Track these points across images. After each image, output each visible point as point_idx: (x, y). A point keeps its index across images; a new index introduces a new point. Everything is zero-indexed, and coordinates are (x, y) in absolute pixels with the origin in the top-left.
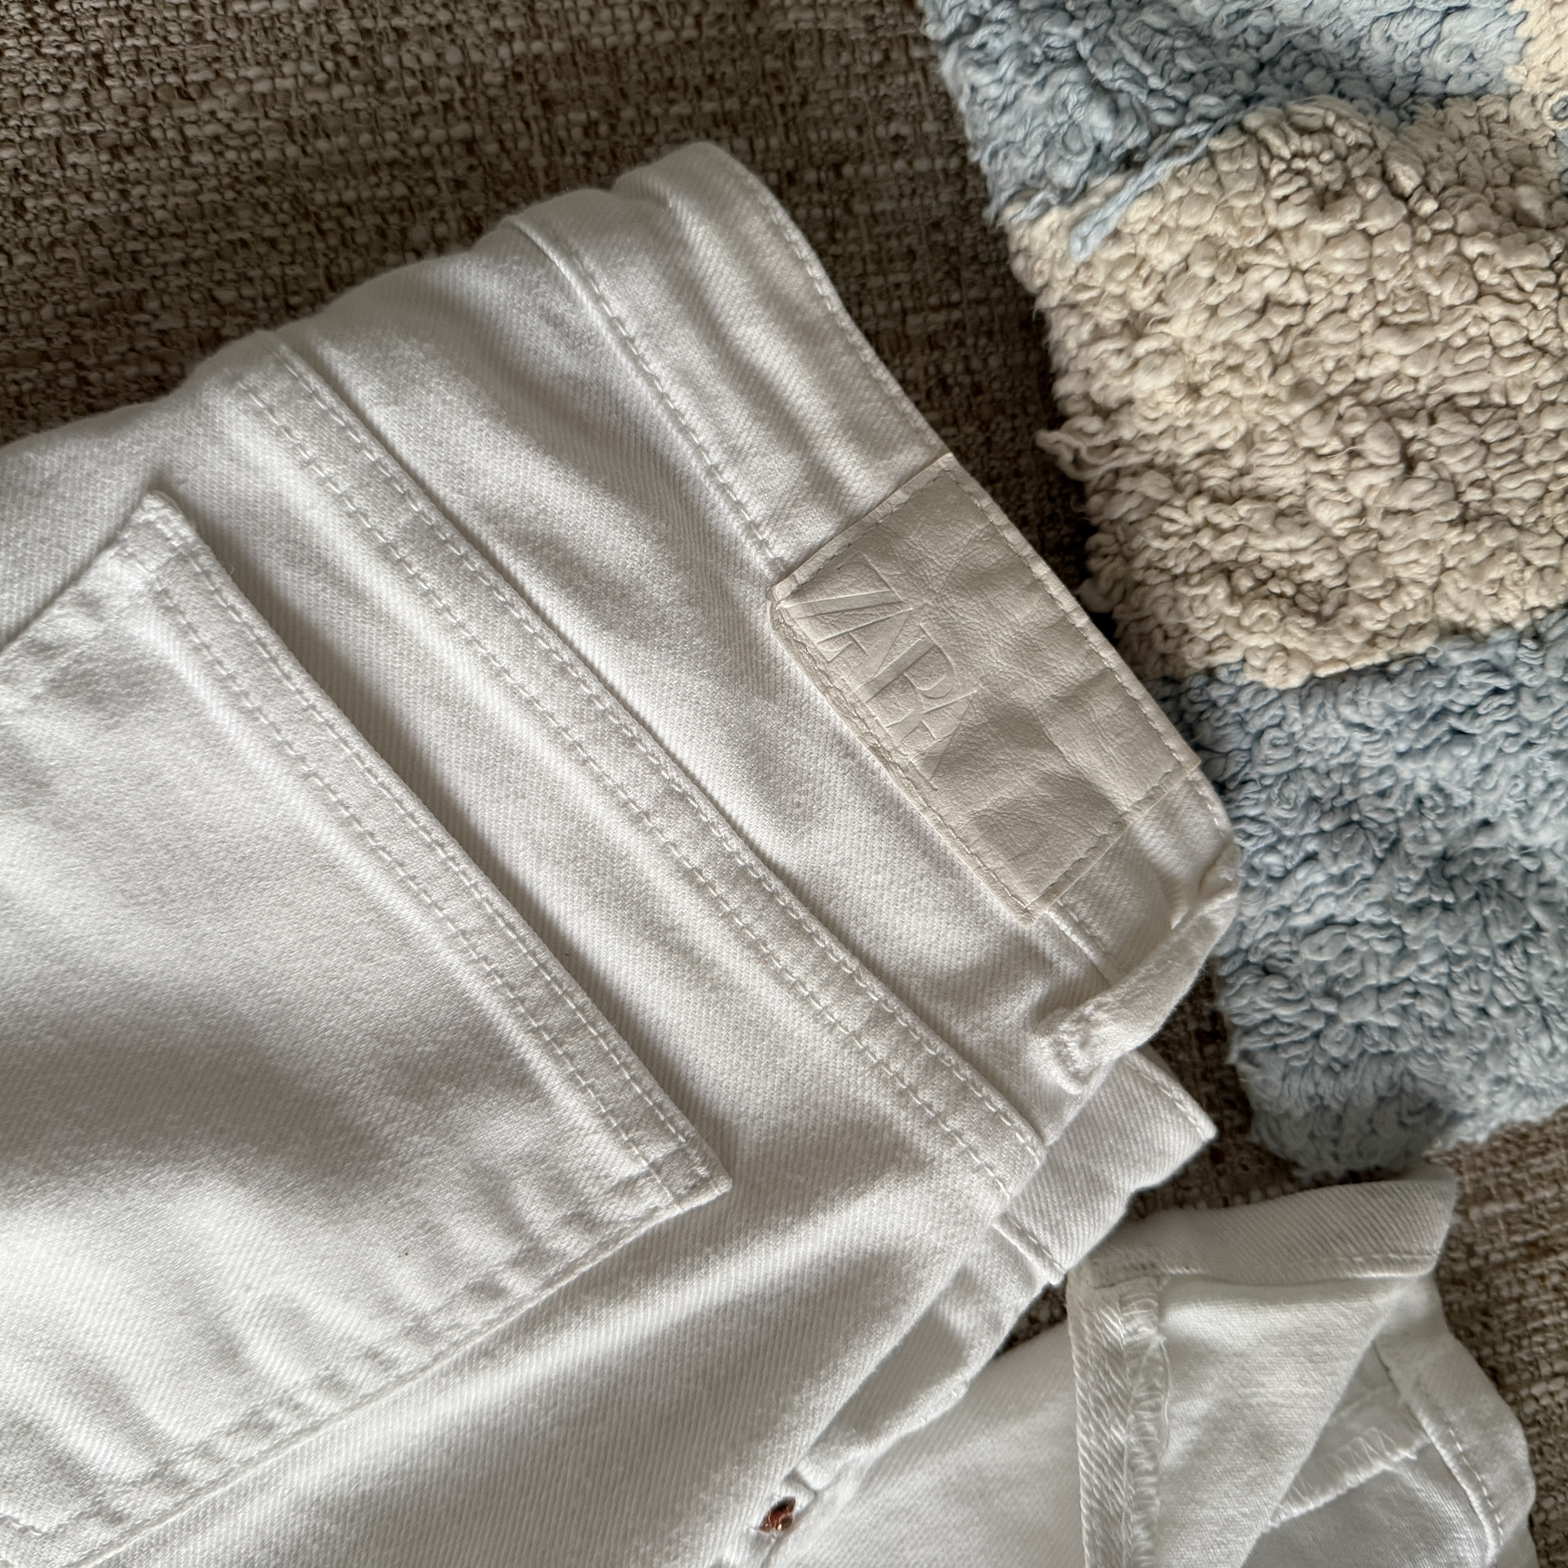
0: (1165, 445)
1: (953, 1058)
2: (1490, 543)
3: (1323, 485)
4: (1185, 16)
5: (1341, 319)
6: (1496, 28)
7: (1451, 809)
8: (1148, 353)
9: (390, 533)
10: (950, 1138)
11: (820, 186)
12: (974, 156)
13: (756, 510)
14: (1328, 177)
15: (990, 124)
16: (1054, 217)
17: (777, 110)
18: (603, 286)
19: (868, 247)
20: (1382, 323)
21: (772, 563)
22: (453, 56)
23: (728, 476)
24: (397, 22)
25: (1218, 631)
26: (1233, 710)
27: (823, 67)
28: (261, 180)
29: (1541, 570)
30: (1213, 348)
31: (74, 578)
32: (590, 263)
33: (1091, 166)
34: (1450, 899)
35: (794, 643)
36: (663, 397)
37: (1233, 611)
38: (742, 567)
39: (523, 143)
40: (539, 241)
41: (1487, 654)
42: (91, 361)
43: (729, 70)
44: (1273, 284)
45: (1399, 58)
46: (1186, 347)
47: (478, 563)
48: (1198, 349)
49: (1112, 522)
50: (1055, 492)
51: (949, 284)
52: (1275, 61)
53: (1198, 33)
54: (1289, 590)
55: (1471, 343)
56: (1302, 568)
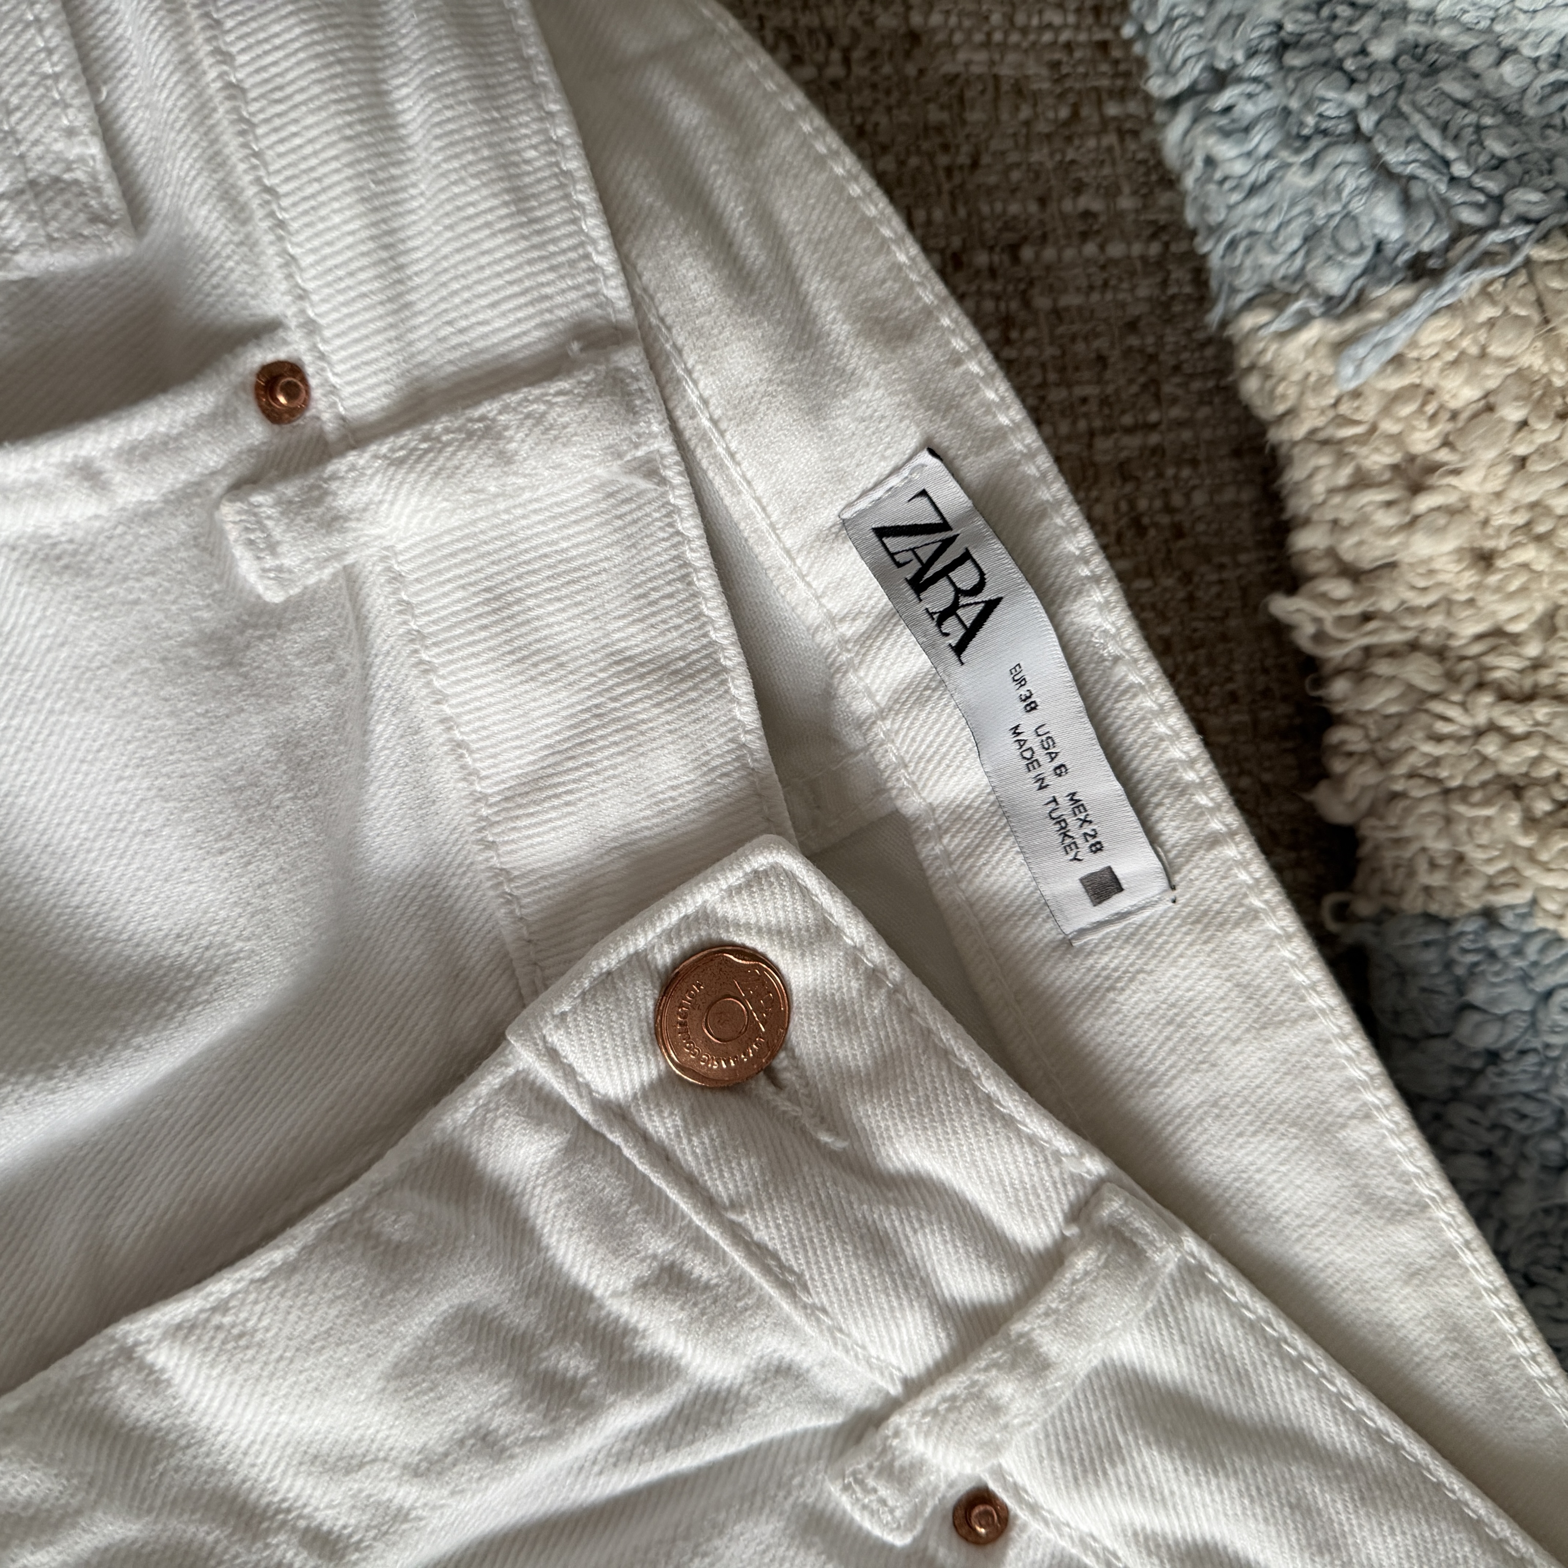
0: (1436, 620)
4: (1490, 86)
8: (1432, 510)
11: (993, 273)
12: (1198, 244)
15: (1231, 208)
16: (1313, 332)
17: (941, 174)
19: (1050, 351)
25: (1503, 864)
26: (1518, 963)
27: (998, 121)
30: (1514, 511)
33: (1369, 270)
37: (1526, 841)
43: (884, 121)
46: (1476, 504)
48: (1495, 509)
49: (1360, 713)
50: (1269, 662)
51: (1146, 399)
53: (1508, 108)
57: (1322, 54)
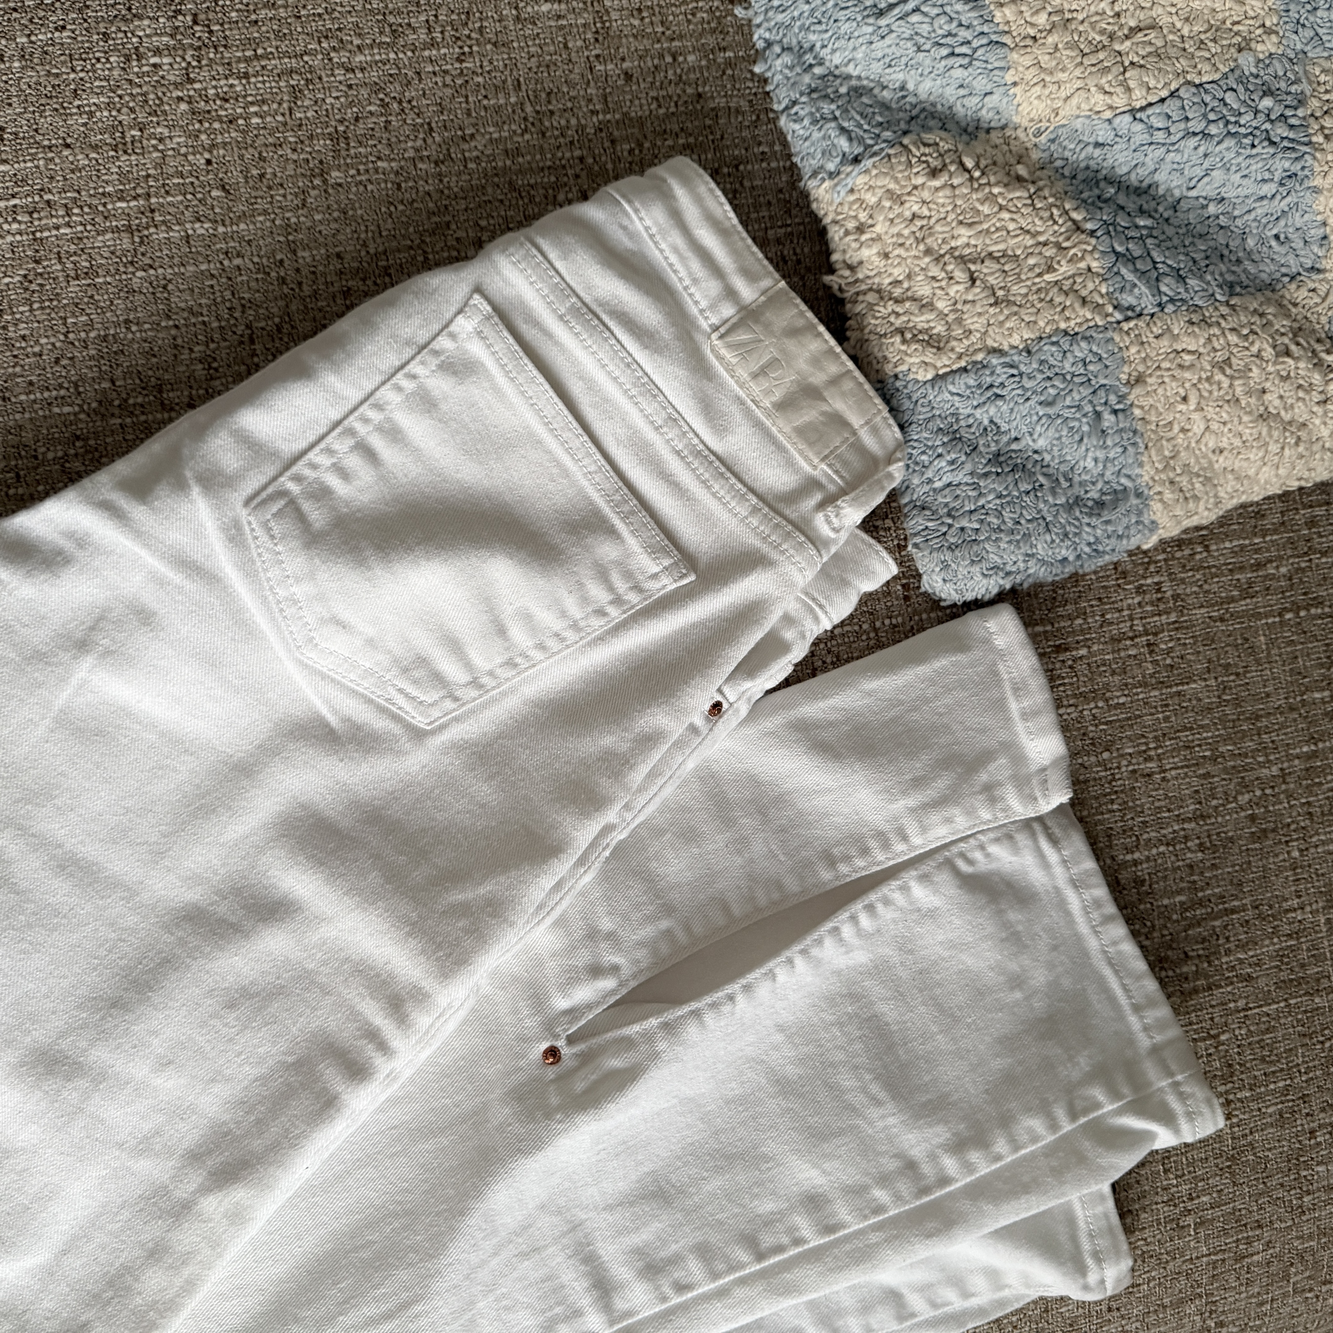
0: (876, 280)
1: (785, 523)
2: (1006, 312)
3: (939, 292)
4: (879, 99)
5: (943, 222)
6: (1005, 100)
7: (1000, 432)
8: (867, 240)
9: (563, 311)
10: (783, 552)
11: (729, 175)
12: (795, 160)
13: (704, 304)
14: (936, 164)
15: (801, 146)
16: (827, 184)
17: (710, 142)
18: (643, 214)
19: (750, 201)
21: (710, 326)
22: (573, 121)
23: (692, 290)
24: (550, 107)
25: (898, 358)
26: (906, 391)
27: (730, 123)
28: (496, 175)
29: (1029, 323)
30: (893, 236)
31: (447, 326)
32: (637, 205)
33: (841, 162)
34: (1000, 471)
35: (720, 358)
36: (666, 258)
37: (904, 348)
38: (698, 328)
39: (603, 158)
40: (618, 197)
41: (1007, 360)
42: (430, 250)
43: (690, 125)
44: (915, 208)
46: (882, 236)
47: (596, 322)
48: (887, 237)
49: (856, 314)
51: (786, 216)
52: (917, 117)
53: (885, 106)
54: (926, 338)
55: (997, 229)
56: (932, 328)
57: (823, 93)
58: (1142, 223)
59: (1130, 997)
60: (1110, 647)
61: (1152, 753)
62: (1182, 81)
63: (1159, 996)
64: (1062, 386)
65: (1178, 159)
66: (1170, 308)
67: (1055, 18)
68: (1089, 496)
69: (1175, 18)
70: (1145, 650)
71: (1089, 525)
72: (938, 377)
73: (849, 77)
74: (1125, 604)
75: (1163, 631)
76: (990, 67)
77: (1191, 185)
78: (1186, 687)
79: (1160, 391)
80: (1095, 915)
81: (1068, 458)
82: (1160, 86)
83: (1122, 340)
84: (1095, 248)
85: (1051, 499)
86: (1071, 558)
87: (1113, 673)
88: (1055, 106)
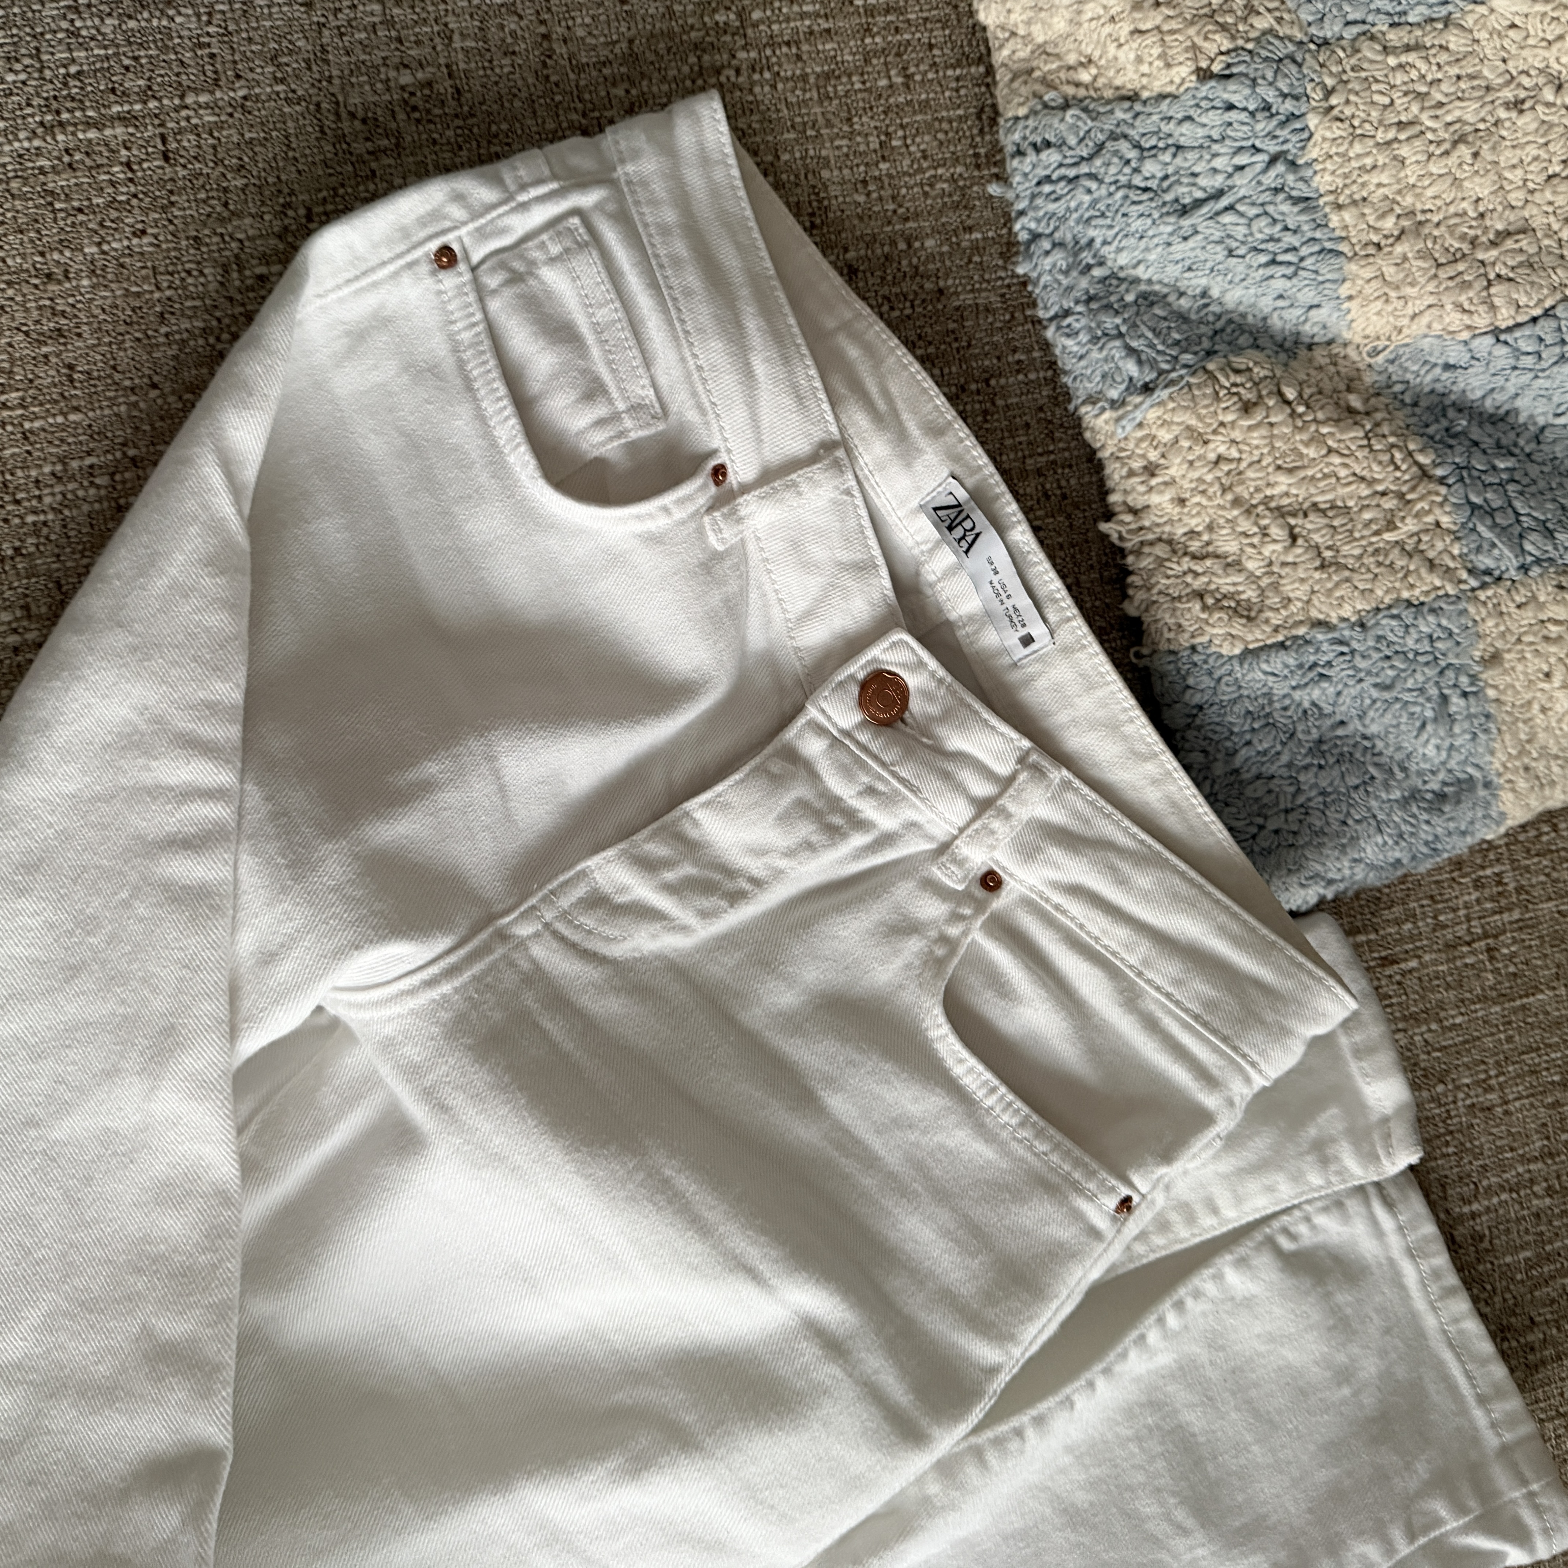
0: (1167, 529)
2: (1335, 578)
3: (1249, 550)
4: (1175, 309)
5: (1257, 466)
6: (1335, 315)
7: (1322, 715)
8: (1158, 484)
11: (979, 391)
12: (1063, 377)
14: (1249, 396)
15: (1073, 364)
16: (1107, 415)
17: (955, 351)
20: (1279, 468)
25: (1196, 626)
26: (1206, 667)
27: (979, 325)
29: (1363, 591)
30: (1191, 481)
33: (1127, 389)
34: (1323, 762)
37: (1204, 616)
41: (1336, 635)
44: (1222, 449)
45: (1287, 327)
46: (1176, 480)
48: (1184, 482)
49: (1139, 569)
51: (1048, 440)
52: (1223, 330)
53: (1183, 317)
54: (1233, 604)
55: (1326, 476)
56: (1239, 593)
57: (1105, 302)
58: (1502, 466)
59: (1474, 1387)
60: (1444, 955)
61: (1493, 1082)
62: (1559, 296)
63: (1510, 1385)
64: (1402, 666)
65: (1547, 384)
66: (1535, 571)
67: (1406, 223)
68: (1428, 787)
69: (1552, 219)
70: (1484, 957)
71: (1428, 822)
72: (1247, 653)
73: (1136, 281)
74: (1461, 902)
75: (1504, 932)
76: (1320, 279)
77: (1559, 411)
78: (1531, 999)
79: (1520, 668)
80: (1434, 1288)
81: (1406, 744)
82: (1531, 304)
83: (1479, 613)
84: (1446, 499)
85: (1384, 795)
86: (1405, 861)
87: (1448, 987)
88: (1399, 324)
